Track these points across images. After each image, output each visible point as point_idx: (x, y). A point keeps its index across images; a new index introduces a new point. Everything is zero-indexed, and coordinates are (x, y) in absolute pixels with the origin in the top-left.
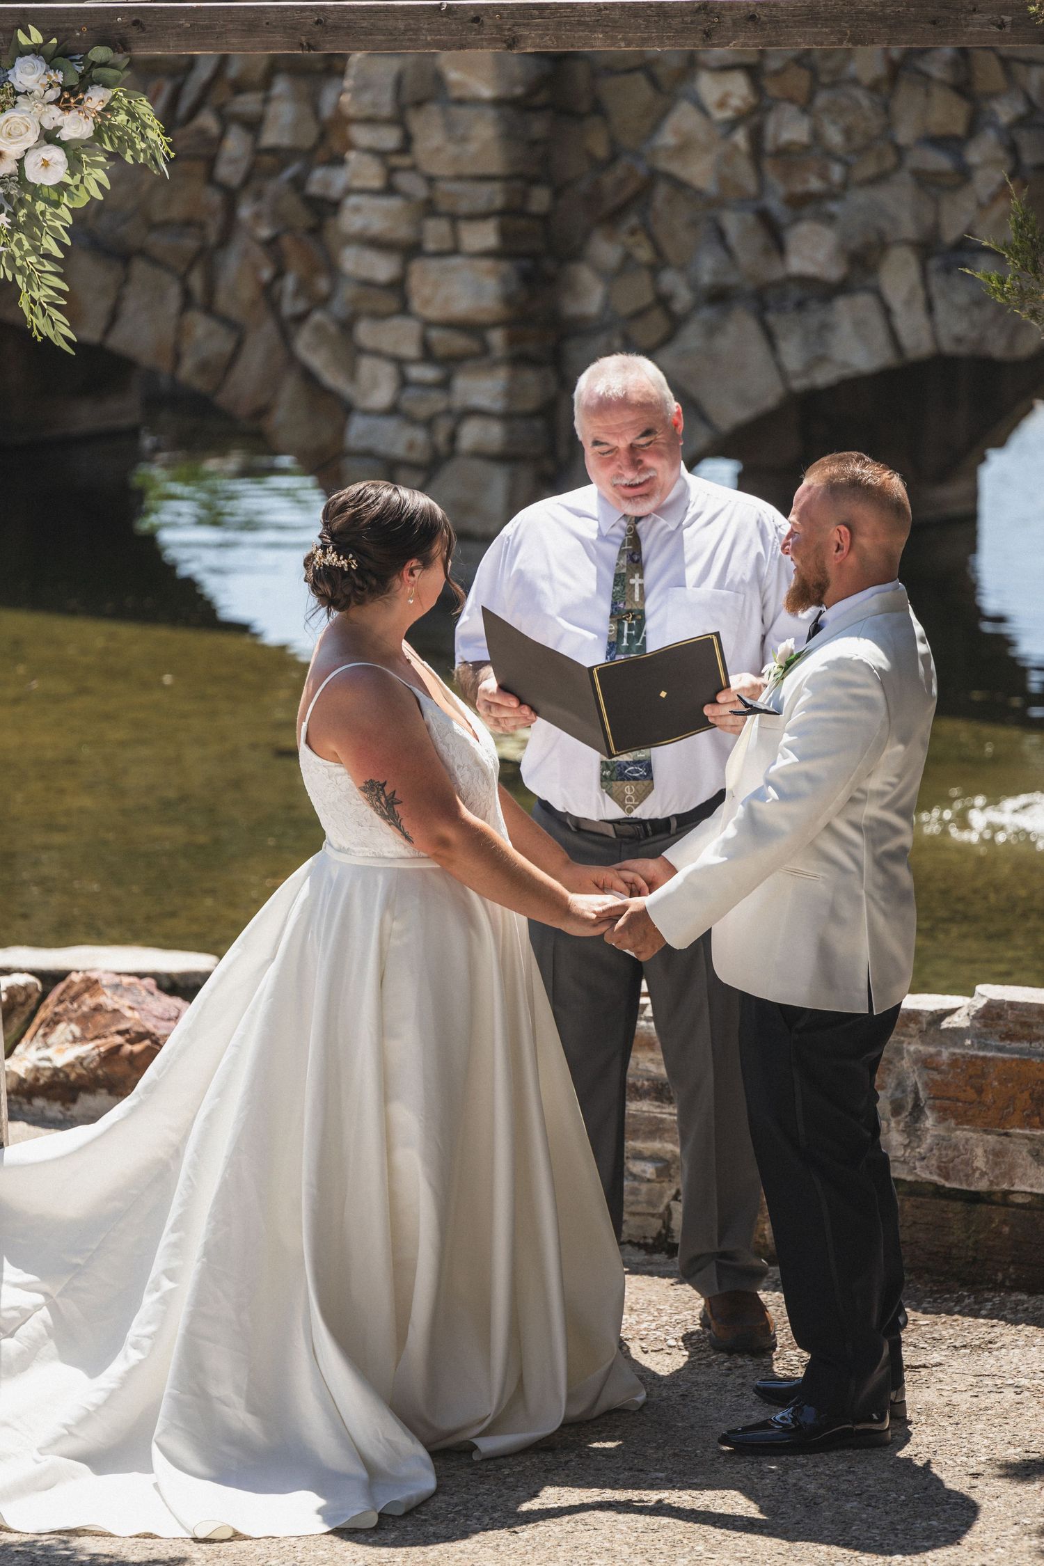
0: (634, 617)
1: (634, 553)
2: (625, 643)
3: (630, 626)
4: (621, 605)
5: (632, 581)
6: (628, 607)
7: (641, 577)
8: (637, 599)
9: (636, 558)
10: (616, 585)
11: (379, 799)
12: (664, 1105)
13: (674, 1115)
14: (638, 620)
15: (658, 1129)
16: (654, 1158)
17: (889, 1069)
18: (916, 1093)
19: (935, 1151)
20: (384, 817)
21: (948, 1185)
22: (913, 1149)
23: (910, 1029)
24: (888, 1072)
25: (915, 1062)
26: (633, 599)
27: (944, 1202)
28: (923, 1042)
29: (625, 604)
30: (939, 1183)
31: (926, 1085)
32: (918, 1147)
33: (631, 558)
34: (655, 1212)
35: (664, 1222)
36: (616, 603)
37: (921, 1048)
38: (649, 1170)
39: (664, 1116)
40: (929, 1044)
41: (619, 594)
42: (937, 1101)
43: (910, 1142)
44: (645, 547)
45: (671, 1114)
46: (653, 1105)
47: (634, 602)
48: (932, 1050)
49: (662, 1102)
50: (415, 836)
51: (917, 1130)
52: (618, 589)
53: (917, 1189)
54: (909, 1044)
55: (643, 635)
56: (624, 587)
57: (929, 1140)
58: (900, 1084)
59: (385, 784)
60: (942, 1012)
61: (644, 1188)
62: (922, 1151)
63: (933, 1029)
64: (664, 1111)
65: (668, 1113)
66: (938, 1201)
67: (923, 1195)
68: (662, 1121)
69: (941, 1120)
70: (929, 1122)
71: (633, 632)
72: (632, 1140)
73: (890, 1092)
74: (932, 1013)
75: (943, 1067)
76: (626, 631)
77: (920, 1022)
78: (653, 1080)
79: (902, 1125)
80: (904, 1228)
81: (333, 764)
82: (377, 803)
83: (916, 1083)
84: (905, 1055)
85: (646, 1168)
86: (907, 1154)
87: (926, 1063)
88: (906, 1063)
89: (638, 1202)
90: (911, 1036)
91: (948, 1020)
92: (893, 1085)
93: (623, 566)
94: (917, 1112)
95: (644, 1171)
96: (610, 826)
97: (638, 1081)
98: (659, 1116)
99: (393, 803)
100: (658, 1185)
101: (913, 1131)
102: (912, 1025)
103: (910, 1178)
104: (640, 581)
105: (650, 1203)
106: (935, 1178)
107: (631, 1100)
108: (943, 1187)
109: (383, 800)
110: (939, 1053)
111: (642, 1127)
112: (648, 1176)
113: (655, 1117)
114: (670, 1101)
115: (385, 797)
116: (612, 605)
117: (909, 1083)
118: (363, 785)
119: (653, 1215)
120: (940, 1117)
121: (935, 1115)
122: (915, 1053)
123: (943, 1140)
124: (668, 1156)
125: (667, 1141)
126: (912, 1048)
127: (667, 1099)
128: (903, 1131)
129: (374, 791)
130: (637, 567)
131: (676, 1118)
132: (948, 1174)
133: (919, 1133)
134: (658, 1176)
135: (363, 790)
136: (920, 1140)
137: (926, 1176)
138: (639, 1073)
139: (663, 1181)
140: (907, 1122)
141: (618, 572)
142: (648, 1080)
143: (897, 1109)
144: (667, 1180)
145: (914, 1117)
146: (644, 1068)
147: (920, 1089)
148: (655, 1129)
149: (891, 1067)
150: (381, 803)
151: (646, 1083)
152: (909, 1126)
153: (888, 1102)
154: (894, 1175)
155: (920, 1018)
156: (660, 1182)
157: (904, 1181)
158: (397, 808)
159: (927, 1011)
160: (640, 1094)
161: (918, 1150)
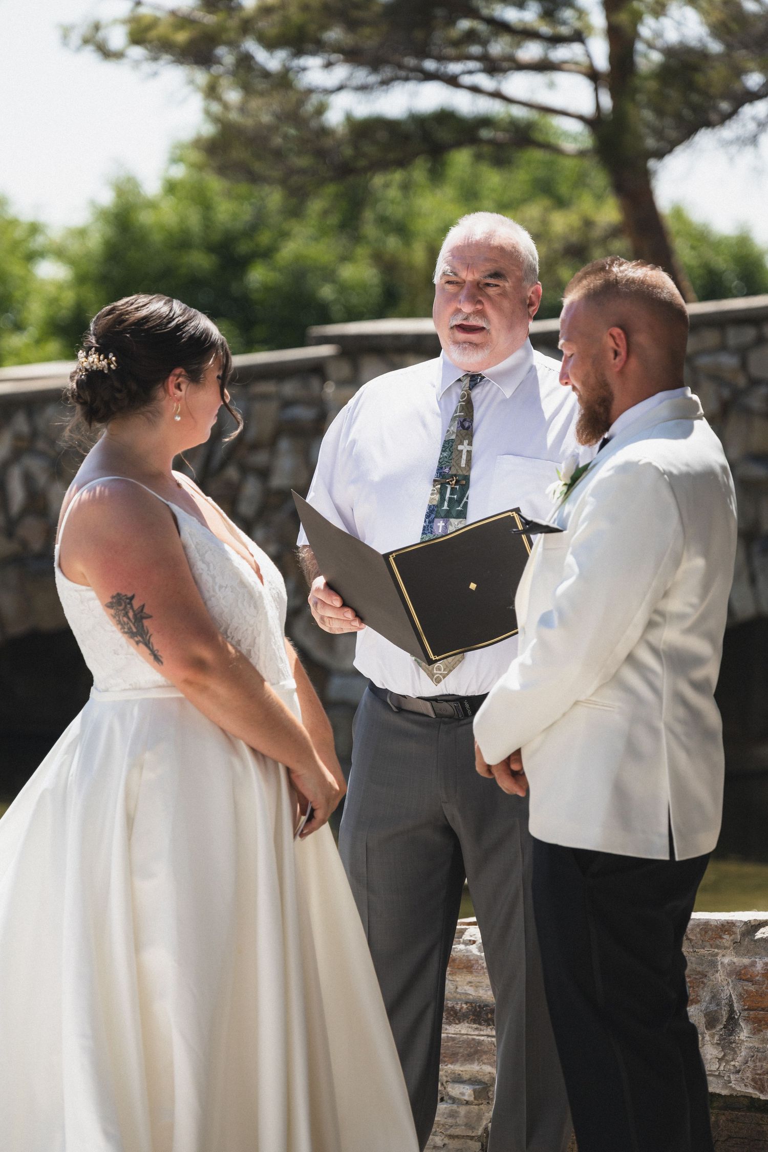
0: (457, 482)
1: (465, 420)
2: (445, 507)
3: (453, 491)
4: (447, 470)
5: (460, 447)
6: (453, 472)
7: (470, 444)
8: (463, 464)
9: (467, 424)
10: (444, 450)
11: (126, 615)
12: (482, 1027)
13: (493, 1036)
14: (462, 485)
15: (476, 1052)
16: (472, 1081)
17: (703, 982)
18: (731, 1006)
19: (750, 1064)
20: (131, 634)
21: (762, 1097)
22: (727, 1062)
23: (724, 941)
24: (702, 985)
25: (729, 975)
26: (459, 464)
27: (759, 1115)
28: (737, 954)
29: (450, 469)
30: (754, 1096)
31: (740, 996)
32: (733, 1060)
33: (462, 425)
34: (473, 1135)
35: (482, 1145)
36: (442, 468)
37: (735, 960)
38: (467, 1092)
39: (482, 1038)
40: (743, 955)
41: (446, 460)
42: (751, 1013)
43: (724, 1055)
44: (477, 416)
45: (488, 1036)
46: (472, 1028)
47: (460, 467)
48: (746, 961)
49: (480, 1024)
50: (164, 654)
51: (731, 1043)
52: (445, 455)
53: (732, 1103)
54: (723, 956)
55: (465, 499)
56: (452, 452)
57: (743, 1053)
58: (714, 998)
59: (132, 598)
60: (757, 923)
61: (463, 1110)
62: (737, 1064)
63: (747, 939)
64: (482, 1033)
65: (486, 1035)
66: (753, 1114)
67: (739, 1109)
68: (480, 1043)
69: (756, 1031)
70: (744, 1034)
71: (455, 497)
72: (451, 1063)
73: (704, 1005)
74: (746, 923)
75: (757, 978)
76: (448, 495)
77: (735, 933)
78: (471, 1003)
79: (717, 1037)
80: (720, 1143)
81: (84, 588)
82: (125, 619)
83: (731, 996)
84: (720, 968)
85: (465, 1091)
86: (722, 1068)
87: (741, 975)
88: (720, 976)
89: (457, 1125)
90: (725, 948)
91: (762, 930)
92: (707, 998)
93: (453, 432)
94: (732, 1024)
95: (463, 1094)
96: (428, 704)
97: (457, 1004)
98: (477, 1038)
99: (142, 618)
100: (476, 1107)
101: (727, 1044)
102: (726, 937)
103: (724, 1092)
104: (469, 448)
105: (469, 1126)
106: (750, 1090)
107: (450, 1023)
108: (759, 1099)
109: (131, 614)
110: (753, 964)
111: (461, 1050)
112: (466, 1098)
113: (473, 1039)
114: (488, 1022)
115: (134, 611)
116: (438, 470)
117: (724, 996)
118: (110, 600)
119: (472, 1138)
120: (754, 1028)
121: (749, 1027)
122: (729, 965)
123: (758, 1051)
124: (486, 1079)
125: (484, 1063)
126: (726, 960)
127: (485, 1021)
128: (718, 1044)
129: (121, 605)
130: (466, 434)
131: (494, 1039)
132: (763, 1086)
133: (734, 1045)
134: (475, 1098)
135: (110, 606)
136: (735, 1053)
137: (741, 1089)
138: (458, 996)
139: (482, 1104)
140: (721, 1035)
141: (447, 439)
142: (466, 1003)
143: (711, 1022)
144: (485, 1102)
145: (729, 1030)
146: (463, 991)
147: (735, 1001)
148: (474, 1052)
149: (705, 981)
150: (129, 618)
151: (465, 1006)
152: (724, 1039)
153: (703, 1015)
154: (711, 1090)
155: (734, 929)
156: (479, 1105)
157: (719, 1095)
158: (146, 623)
159: (741, 921)
160: (457, 1017)
161: (733, 1063)
